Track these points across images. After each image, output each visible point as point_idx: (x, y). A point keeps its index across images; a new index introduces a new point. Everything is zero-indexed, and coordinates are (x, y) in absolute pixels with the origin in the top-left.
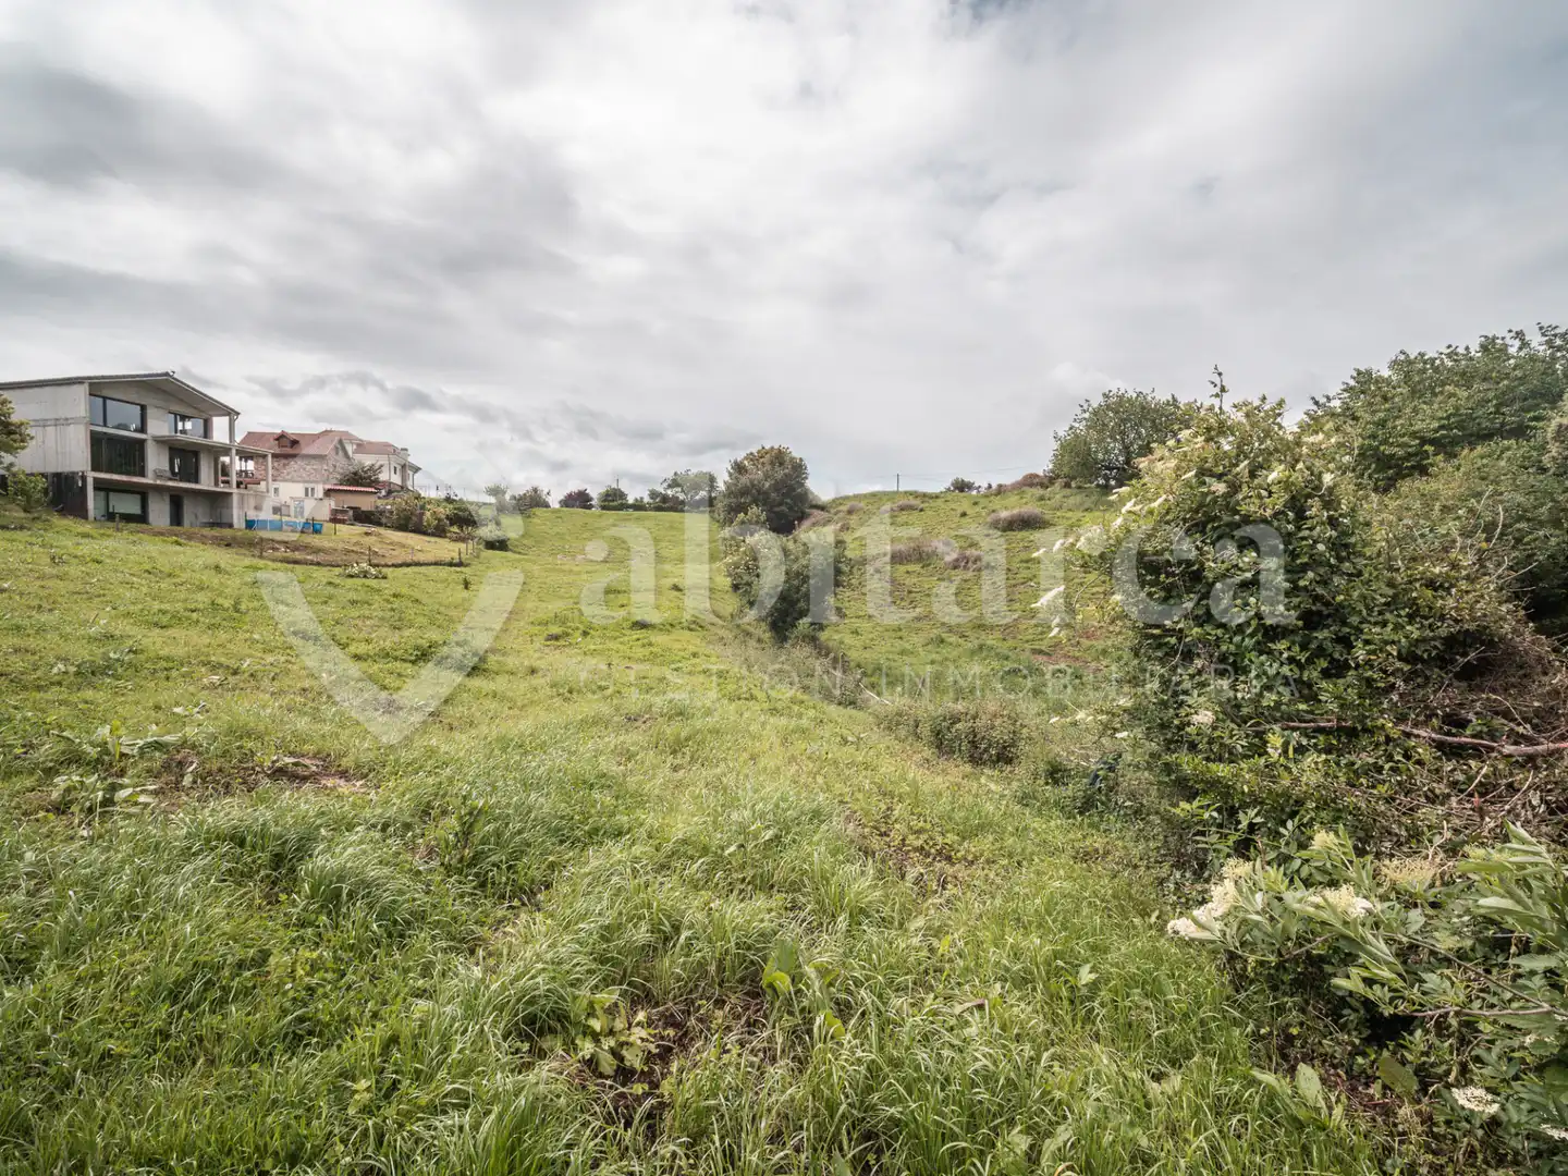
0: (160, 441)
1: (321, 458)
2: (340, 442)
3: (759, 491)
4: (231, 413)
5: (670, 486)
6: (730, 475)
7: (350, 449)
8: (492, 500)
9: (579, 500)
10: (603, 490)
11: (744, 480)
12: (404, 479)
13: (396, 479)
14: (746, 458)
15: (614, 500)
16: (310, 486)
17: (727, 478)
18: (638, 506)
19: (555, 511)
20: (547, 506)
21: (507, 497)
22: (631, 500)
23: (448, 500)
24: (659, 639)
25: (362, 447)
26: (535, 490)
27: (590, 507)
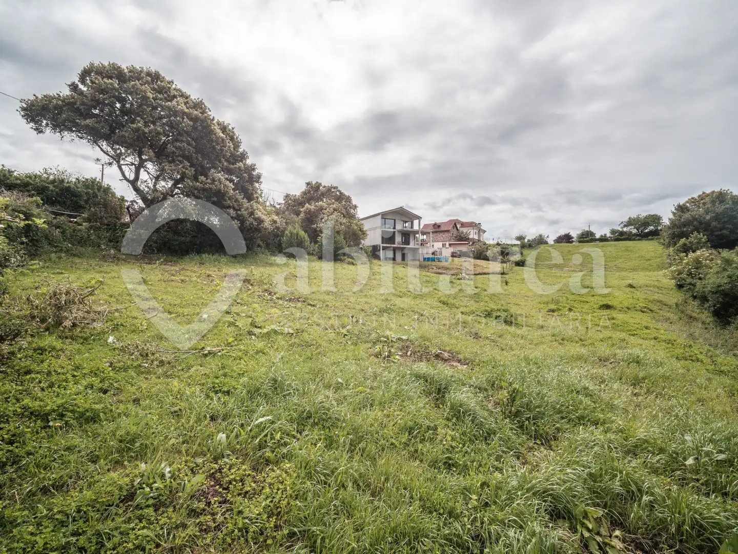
0: (399, 231)
1: (448, 231)
2: (455, 224)
3: (700, 223)
4: (419, 218)
5: (625, 226)
6: (674, 214)
7: (458, 226)
8: (519, 243)
9: (567, 238)
10: (579, 232)
11: (687, 216)
12: (479, 236)
13: (476, 237)
14: (687, 202)
15: (587, 237)
16: (444, 243)
17: (671, 216)
18: (603, 239)
19: (551, 246)
20: (546, 243)
21: (526, 240)
22: (598, 236)
23: (498, 244)
24: (620, 316)
25: (463, 225)
26: (541, 236)
27: (572, 242)
